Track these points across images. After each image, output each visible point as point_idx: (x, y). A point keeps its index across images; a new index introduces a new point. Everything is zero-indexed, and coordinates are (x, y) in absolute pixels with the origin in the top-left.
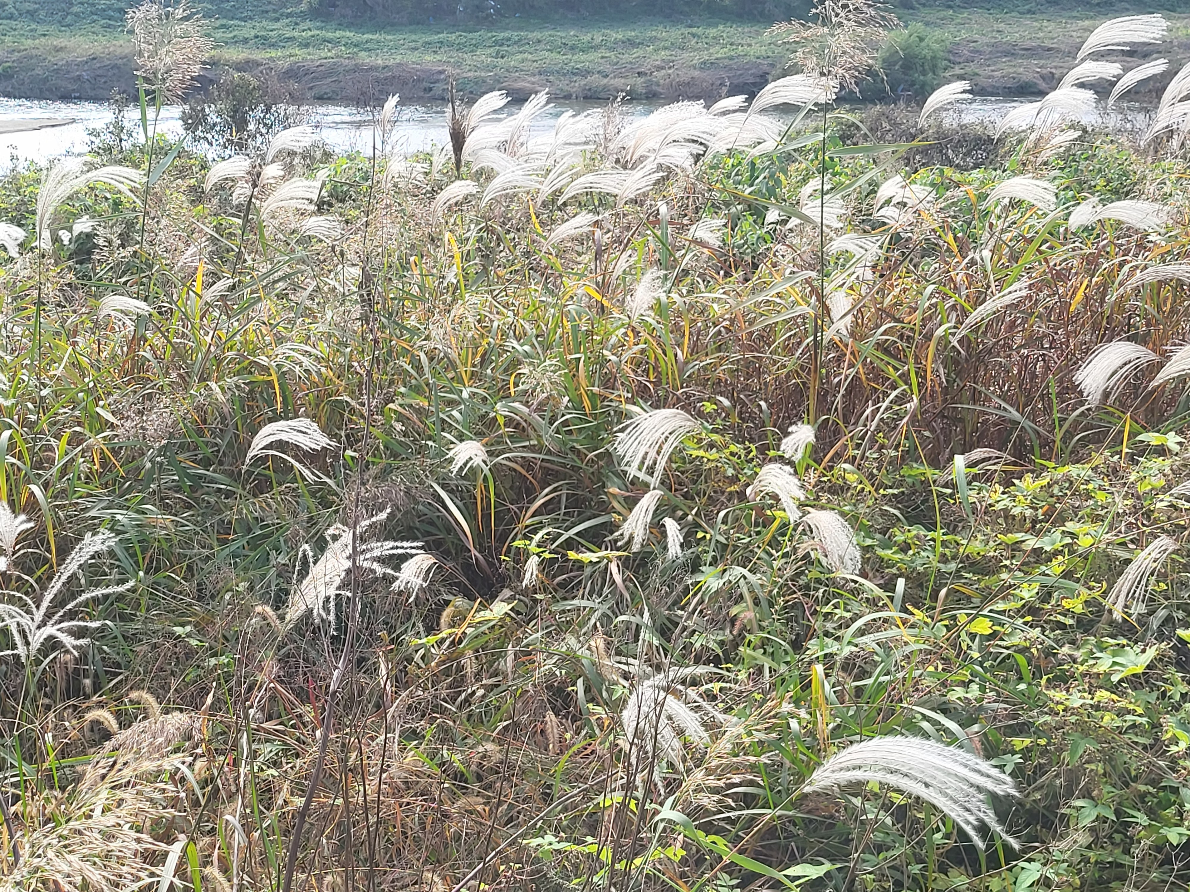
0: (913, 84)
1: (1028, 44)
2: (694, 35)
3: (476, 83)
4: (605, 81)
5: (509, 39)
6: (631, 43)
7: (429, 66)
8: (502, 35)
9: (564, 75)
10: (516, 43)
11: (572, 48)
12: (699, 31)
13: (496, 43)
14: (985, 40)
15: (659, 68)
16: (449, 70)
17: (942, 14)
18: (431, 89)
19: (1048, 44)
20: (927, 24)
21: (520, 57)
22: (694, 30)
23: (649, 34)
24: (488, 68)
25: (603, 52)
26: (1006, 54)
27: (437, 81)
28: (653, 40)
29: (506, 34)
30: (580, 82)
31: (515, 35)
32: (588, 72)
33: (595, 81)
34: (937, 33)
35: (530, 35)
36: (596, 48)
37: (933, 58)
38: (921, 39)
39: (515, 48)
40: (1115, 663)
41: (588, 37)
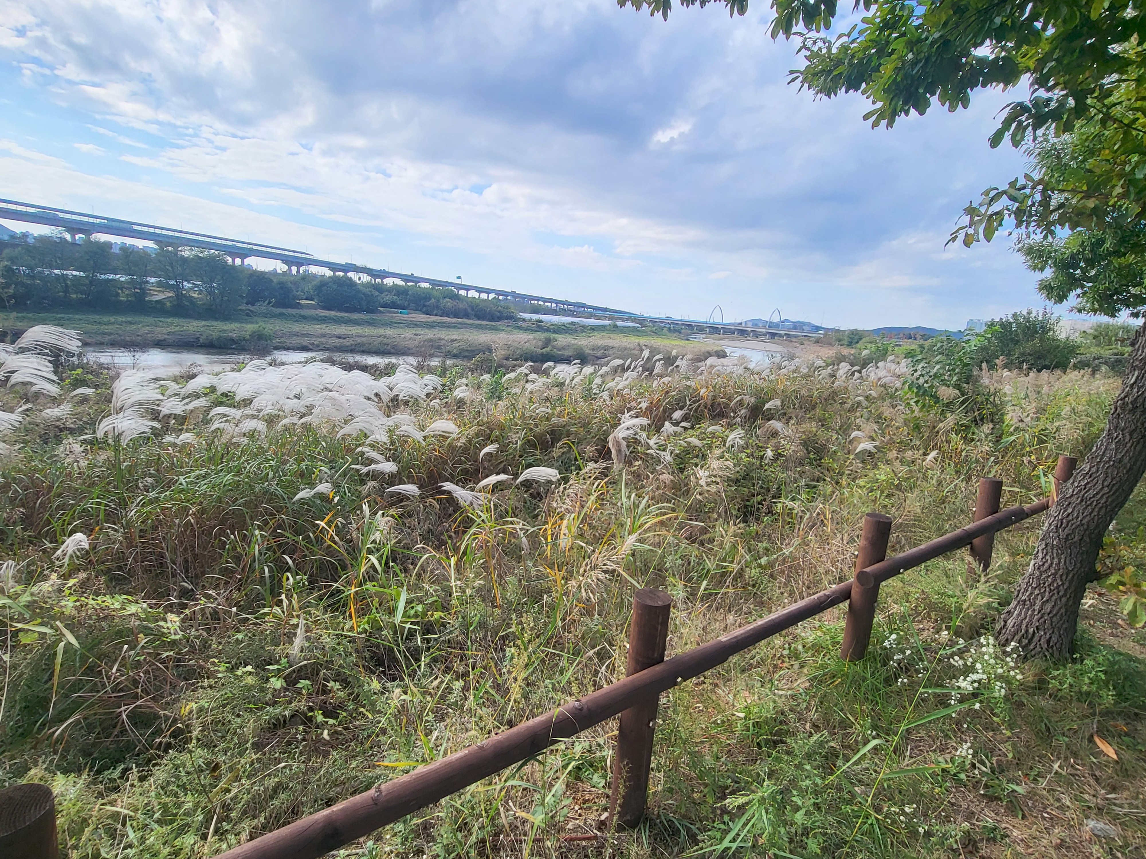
1: (302, 332)
2: (160, 321)
4: (121, 338)
5: (63, 317)
6: (130, 323)
8: (59, 315)
9: (98, 334)
10: (68, 319)
12: (163, 319)
13: (57, 319)
14: (286, 330)
15: (147, 334)
17: (263, 320)
19: (309, 332)
20: (261, 323)
23: (138, 320)
25: (116, 325)
26: (295, 335)
28: (141, 322)
30: (107, 338)
32: (112, 334)
33: (115, 337)
35: (75, 317)
36: (113, 324)
37: (268, 335)
38: (264, 329)
41: (106, 320)
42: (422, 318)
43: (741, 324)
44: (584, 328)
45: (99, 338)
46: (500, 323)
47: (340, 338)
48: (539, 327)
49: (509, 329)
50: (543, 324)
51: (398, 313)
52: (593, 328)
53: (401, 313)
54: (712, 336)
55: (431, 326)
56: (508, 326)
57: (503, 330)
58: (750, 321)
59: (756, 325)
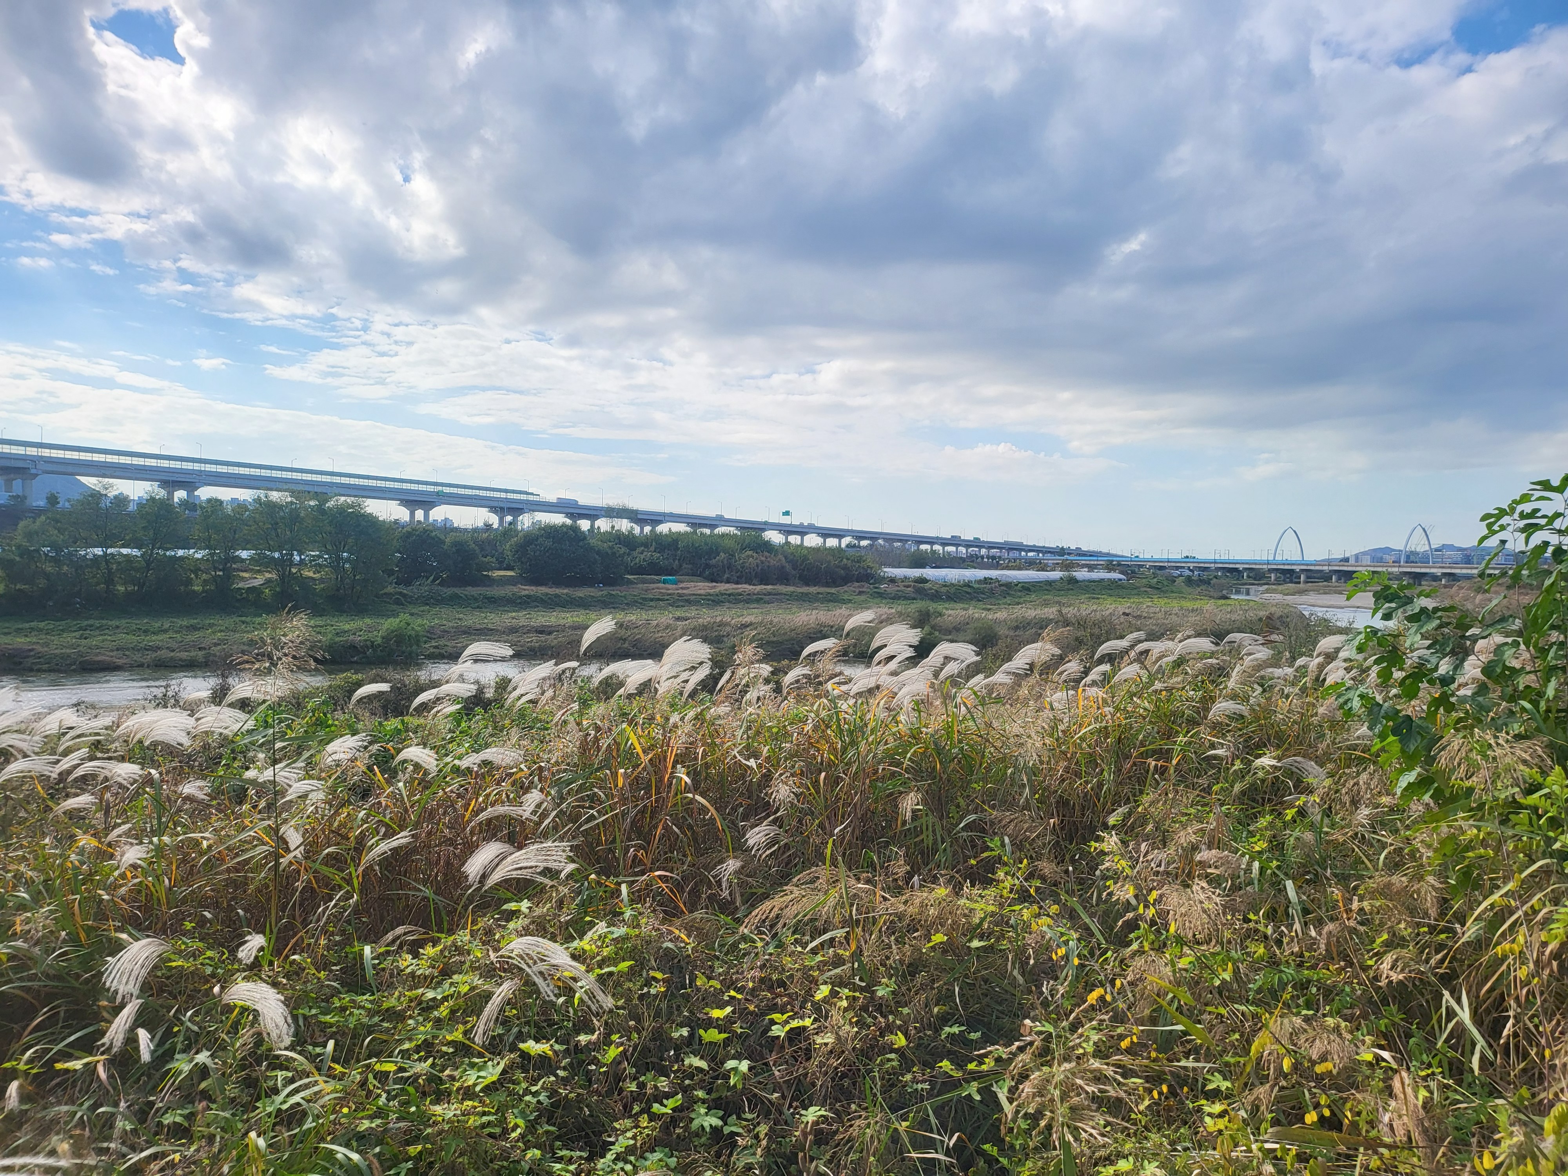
0: (403, 652)
1: (478, 627)
2: (243, 622)
3: (62, 658)
4: (172, 654)
5: (91, 626)
6: (194, 628)
7: (20, 646)
8: (86, 623)
9: (138, 650)
10: (98, 628)
11: (145, 631)
12: (248, 619)
13: (81, 629)
14: (451, 624)
15: (216, 645)
16: (38, 648)
17: (422, 608)
18: (21, 663)
19: (490, 626)
20: (412, 614)
21: (101, 638)
22: (243, 619)
23: (208, 622)
24: (72, 646)
25: (171, 634)
26: (465, 633)
27: (28, 657)
28: (211, 626)
29: (90, 622)
30: (150, 656)
31: (97, 623)
32: (159, 648)
33: (164, 654)
34: (419, 621)
35: (110, 623)
36: (165, 631)
37: (417, 636)
38: (408, 624)
39: (97, 632)
40: (479, 1077)
41: (157, 625)
42: (702, 587)
43: (1346, 560)
44: (1008, 589)
45: (137, 657)
46: (845, 588)
47: (541, 632)
48: (919, 591)
49: (863, 597)
50: (927, 585)
51: (659, 582)
52: (1028, 588)
53: (664, 582)
54: (1280, 588)
55: (715, 601)
56: (860, 593)
57: (850, 601)
58: (1364, 553)
59: (1381, 560)
